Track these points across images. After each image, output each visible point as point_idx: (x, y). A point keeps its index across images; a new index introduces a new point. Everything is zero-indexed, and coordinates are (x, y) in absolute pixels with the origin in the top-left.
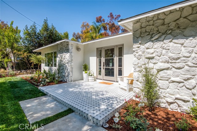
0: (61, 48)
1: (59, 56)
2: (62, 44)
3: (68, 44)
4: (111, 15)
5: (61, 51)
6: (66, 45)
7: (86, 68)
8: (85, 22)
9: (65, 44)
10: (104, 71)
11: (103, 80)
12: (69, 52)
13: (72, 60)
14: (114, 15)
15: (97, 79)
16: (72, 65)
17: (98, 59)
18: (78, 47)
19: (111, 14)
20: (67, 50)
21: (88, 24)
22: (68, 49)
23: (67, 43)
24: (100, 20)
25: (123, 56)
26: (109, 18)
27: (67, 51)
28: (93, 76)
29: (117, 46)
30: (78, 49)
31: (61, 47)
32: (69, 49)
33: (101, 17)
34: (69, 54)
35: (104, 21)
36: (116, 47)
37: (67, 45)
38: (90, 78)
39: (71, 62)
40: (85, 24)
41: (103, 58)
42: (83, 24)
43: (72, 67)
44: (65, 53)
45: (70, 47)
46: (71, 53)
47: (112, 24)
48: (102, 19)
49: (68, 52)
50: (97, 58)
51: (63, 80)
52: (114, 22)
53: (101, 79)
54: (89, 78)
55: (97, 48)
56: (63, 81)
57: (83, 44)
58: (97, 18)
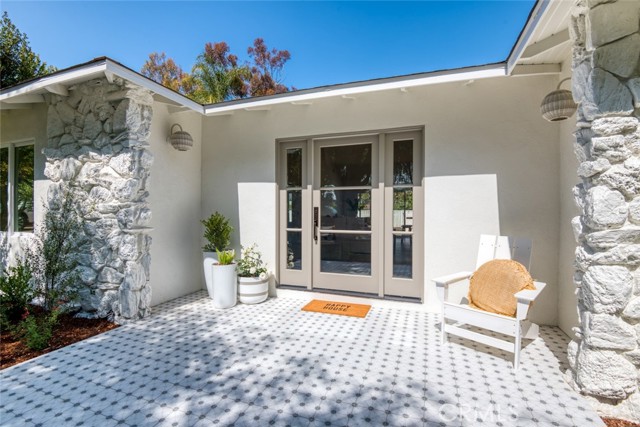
0: (66, 125)
1: (50, 168)
2: (73, 102)
3: (119, 102)
4: (260, 48)
5: (64, 139)
6: (107, 106)
7: (219, 234)
8: (160, 55)
9: (101, 99)
10: (317, 248)
11: (314, 290)
12: (125, 149)
13: (146, 194)
14: (269, 49)
15: (279, 286)
16: (147, 223)
17: (284, 193)
18: (178, 129)
19: (259, 42)
20: (113, 134)
21: (170, 63)
22: (116, 127)
23: (116, 97)
24: (221, 57)
25: (420, 184)
26: (253, 57)
27: (115, 138)
28: (262, 276)
29: (387, 134)
30: (175, 137)
31: (70, 115)
32: (125, 131)
33: (223, 48)
34: (125, 157)
35: (234, 64)
36: (382, 139)
37: (115, 104)
38: (248, 288)
39: (140, 205)
40: (159, 63)
41: (314, 188)
42: (150, 62)
43: (145, 231)
44: (99, 151)
45: (134, 120)
46: (141, 151)
47: (262, 78)
48: (227, 55)
49: (117, 148)
50: (280, 188)
51: (81, 309)
52: (269, 71)
53: (303, 288)
54: (244, 289)
55: (277, 140)
56: (84, 315)
57: (209, 111)
58: (208, 48)
